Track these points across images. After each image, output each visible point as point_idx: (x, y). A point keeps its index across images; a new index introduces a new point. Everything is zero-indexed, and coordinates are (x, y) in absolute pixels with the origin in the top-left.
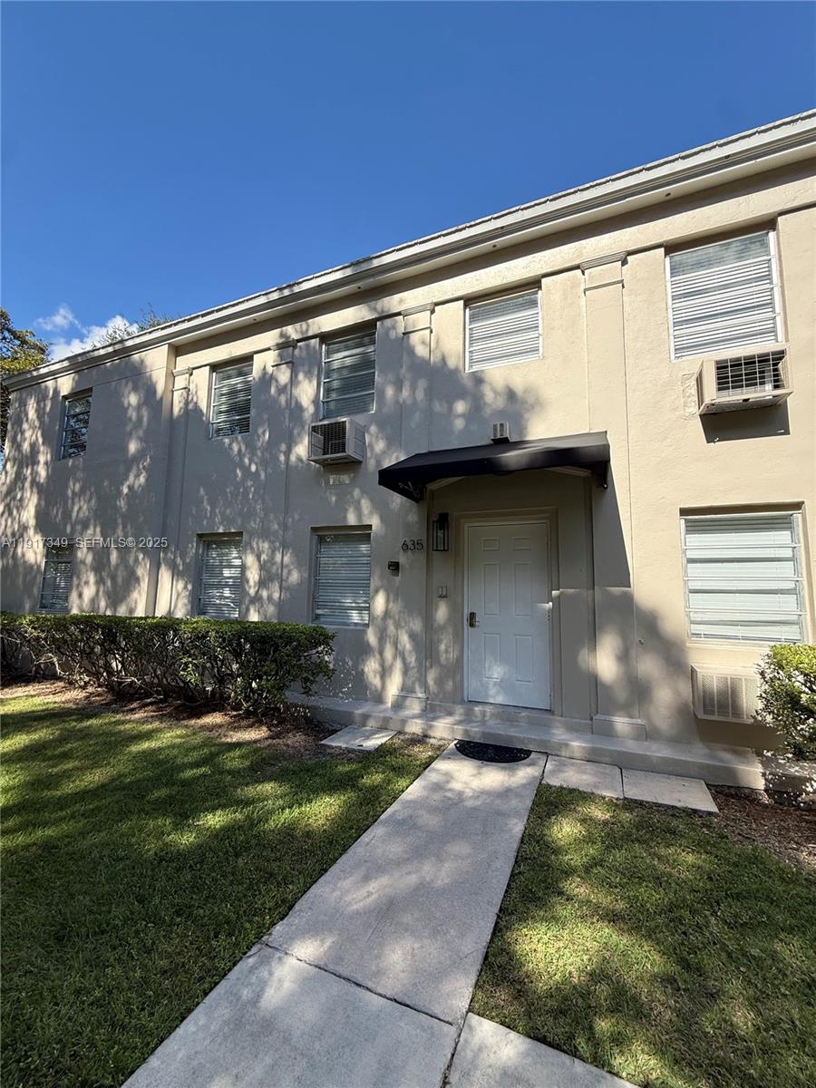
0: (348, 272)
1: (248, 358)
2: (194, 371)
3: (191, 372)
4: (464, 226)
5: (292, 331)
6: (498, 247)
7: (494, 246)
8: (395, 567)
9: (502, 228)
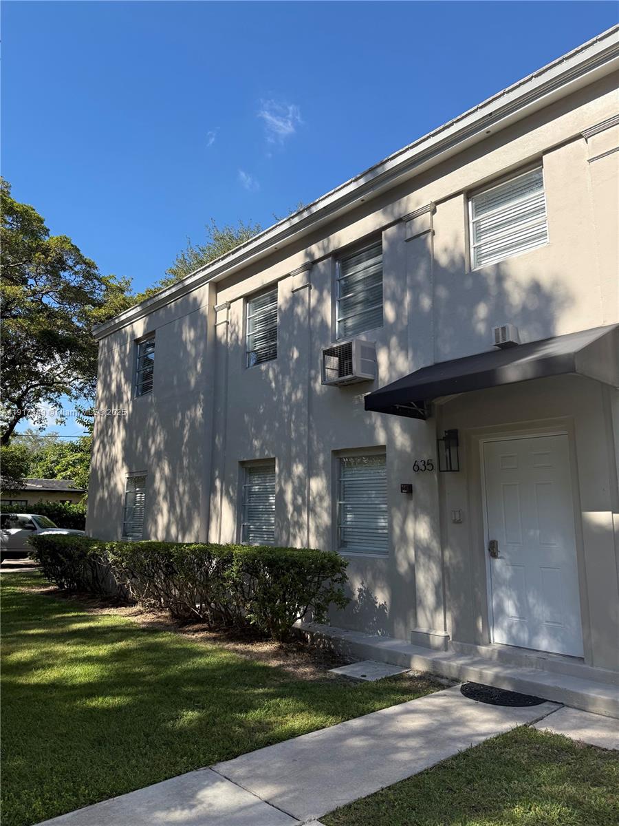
0: (362, 182)
1: (273, 286)
2: (231, 304)
3: (228, 305)
4: (450, 122)
5: (316, 250)
6: (492, 132)
7: (487, 132)
8: (408, 489)
9: (490, 114)
